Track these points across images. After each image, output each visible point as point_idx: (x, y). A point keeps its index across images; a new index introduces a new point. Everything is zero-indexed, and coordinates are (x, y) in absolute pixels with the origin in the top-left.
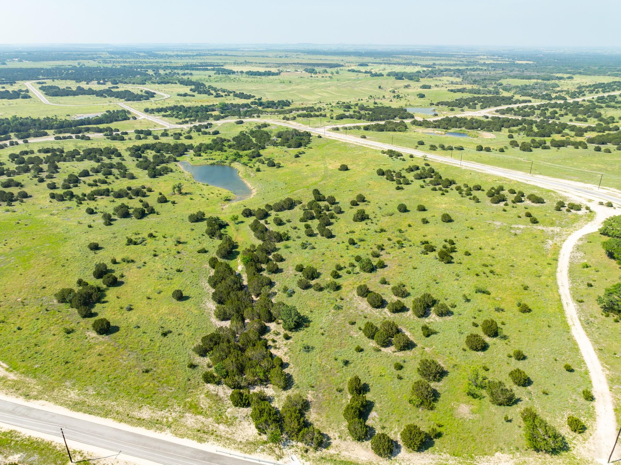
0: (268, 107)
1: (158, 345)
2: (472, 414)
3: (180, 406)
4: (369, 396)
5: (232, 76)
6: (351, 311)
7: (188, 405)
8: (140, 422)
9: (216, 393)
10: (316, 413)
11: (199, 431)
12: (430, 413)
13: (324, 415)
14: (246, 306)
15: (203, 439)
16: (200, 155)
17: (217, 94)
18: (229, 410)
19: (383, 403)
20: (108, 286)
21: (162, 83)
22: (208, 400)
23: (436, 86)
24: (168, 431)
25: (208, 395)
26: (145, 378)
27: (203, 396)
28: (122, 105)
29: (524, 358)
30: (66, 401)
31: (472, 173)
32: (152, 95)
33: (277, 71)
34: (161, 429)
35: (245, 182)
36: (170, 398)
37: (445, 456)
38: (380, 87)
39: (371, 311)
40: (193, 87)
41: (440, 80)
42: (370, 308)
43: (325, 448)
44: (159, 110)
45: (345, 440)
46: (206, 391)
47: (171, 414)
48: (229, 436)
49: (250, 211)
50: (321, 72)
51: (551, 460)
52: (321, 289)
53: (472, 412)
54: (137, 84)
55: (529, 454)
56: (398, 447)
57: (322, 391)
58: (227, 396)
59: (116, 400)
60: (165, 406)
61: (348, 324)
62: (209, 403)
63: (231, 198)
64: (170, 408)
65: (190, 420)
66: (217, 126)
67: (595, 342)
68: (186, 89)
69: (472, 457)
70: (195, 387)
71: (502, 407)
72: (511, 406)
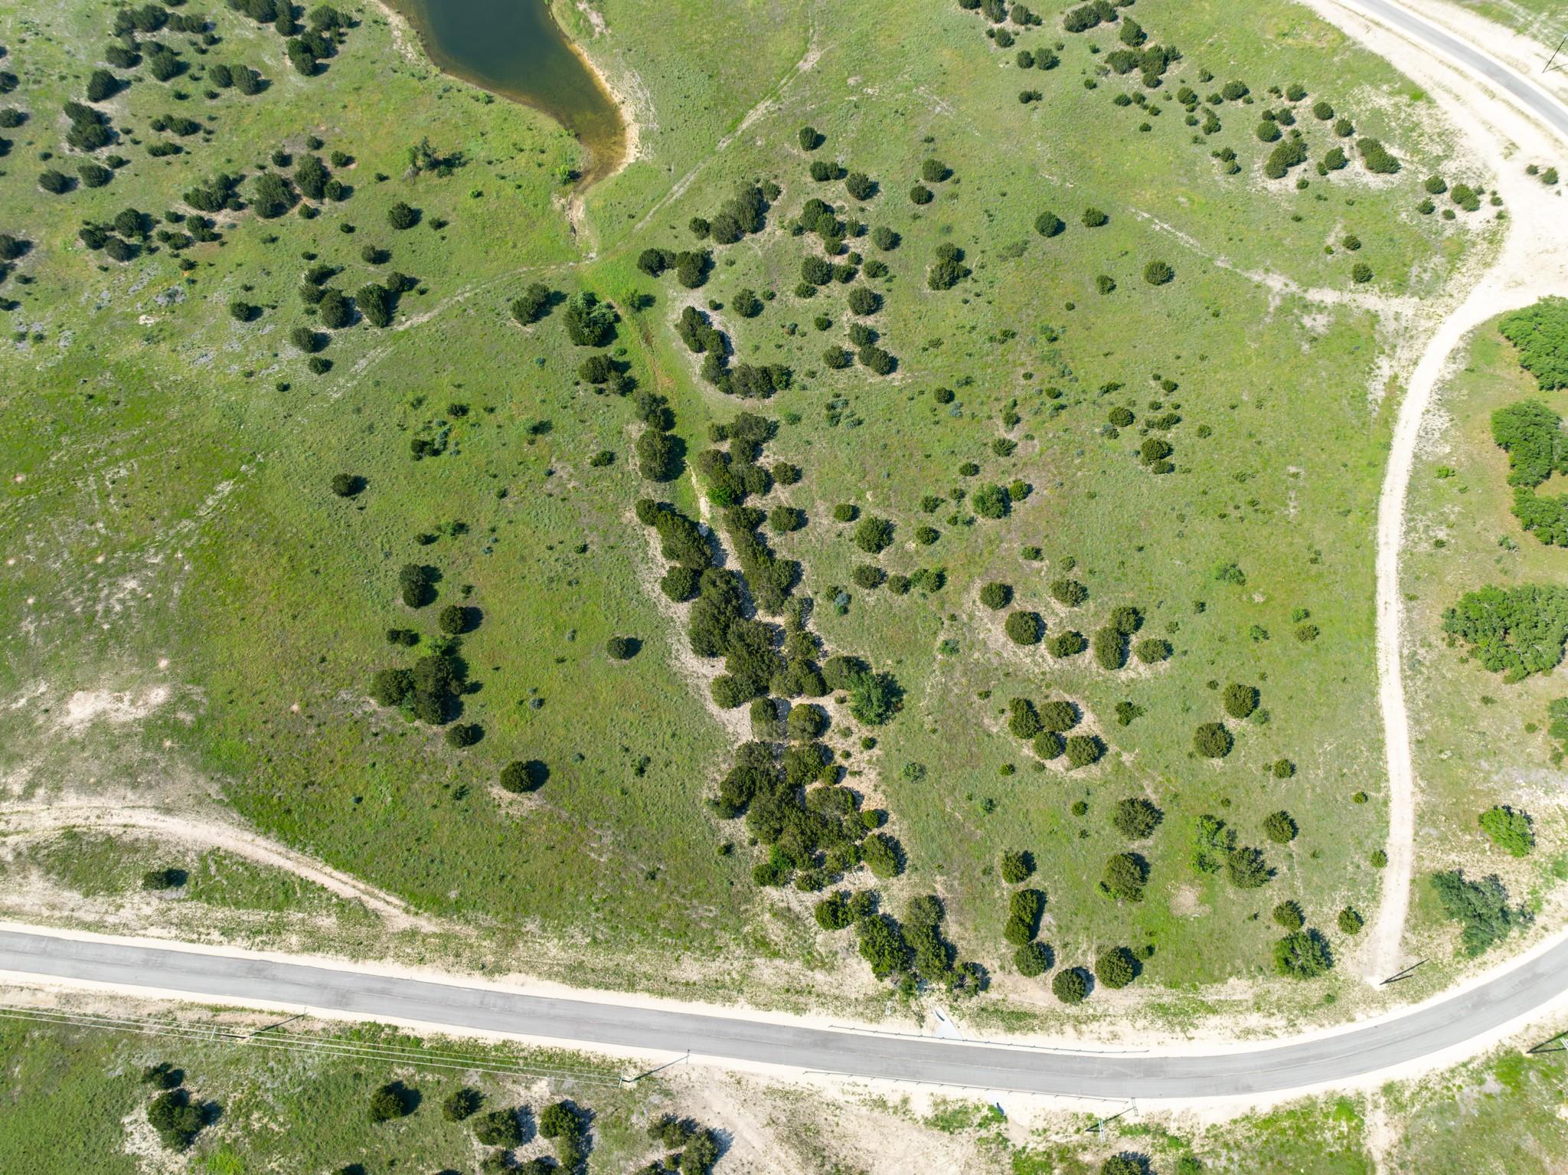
2: (1199, 905)
3: (739, 945)
6: (976, 655)
7: (751, 940)
8: (688, 990)
9: (785, 904)
10: (956, 922)
11: (788, 991)
12: (1134, 908)
13: (969, 926)
15: (800, 1006)
18: (819, 938)
19: (1060, 892)
20: (454, 632)
22: (780, 924)
24: (742, 1000)
25: (775, 912)
26: (656, 892)
27: (767, 916)
29: (1291, 771)
30: (551, 966)
34: (730, 999)
36: (716, 932)
37: (1157, 988)
39: (1014, 653)
42: (1011, 644)
43: (983, 990)
45: (1010, 972)
46: (767, 905)
47: (732, 964)
48: (837, 992)
51: (1304, 986)
52: (905, 586)
53: (1199, 901)
55: (1275, 978)
56: (1090, 980)
57: (957, 874)
58: (807, 908)
59: (631, 949)
60: (715, 950)
61: (976, 698)
62: (782, 930)
63: (576, 167)
64: (724, 950)
65: (767, 970)
69: (1196, 988)
70: (748, 899)
71: (1244, 889)
72: (1258, 886)
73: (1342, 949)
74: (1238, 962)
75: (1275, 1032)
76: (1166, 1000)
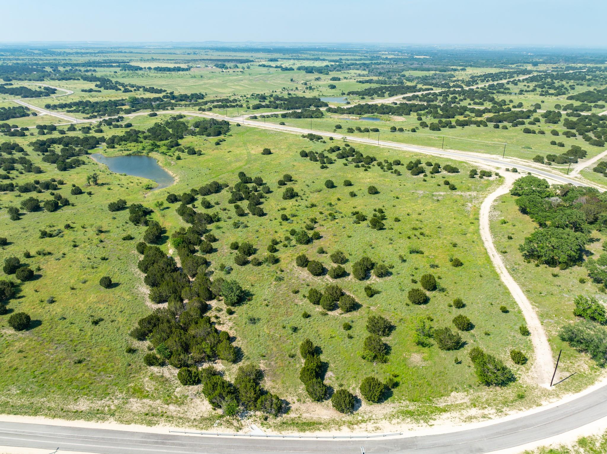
0: (181, 100)
1: (89, 334)
2: (424, 361)
3: (122, 392)
4: (323, 358)
5: (140, 72)
6: (293, 281)
7: (131, 390)
8: (78, 415)
9: (161, 374)
10: (271, 380)
11: (147, 414)
12: (384, 366)
13: (279, 381)
14: (183, 287)
15: (153, 422)
16: (114, 147)
17: (125, 89)
18: (178, 390)
19: (337, 362)
20: (23, 280)
21: (63, 79)
22: (154, 383)
23: (345, 78)
24: (112, 419)
25: (153, 377)
26: (78, 369)
27: (147, 379)
28: (19, 101)
29: (464, 306)
31: (390, 151)
32: (54, 91)
33: (187, 67)
34: (103, 419)
35: (166, 170)
36: (109, 386)
37: (404, 403)
38: (292, 80)
39: (312, 279)
40: (98, 83)
41: (348, 73)
42: (311, 276)
43: (285, 413)
44: (62, 106)
45: (304, 402)
46: (149, 374)
47: (113, 402)
48: (182, 416)
49: (175, 196)
50: (232, 67)
51: (502, 391)
52: (260, 264)
53: (424, 360)
54: (34, 80)
55: (481, 389)
56: (358, 401)
57: (274, 359)
58: (174, 376)
59: (46, 395)
60: (105, 394)
61: (292, 294)
62: (154, 386)
63: (153, 187)
64: (111, 395)
65: (136, 404)
66: (129, 119)
67: (522, 285)
68: (92, 85)
69: (430, 400)
70: (138, 371)
71: (451, 351)
72: (458, 349)
73: (519, 372)
74: (455, 385)
75: (490, 416)
76: (411, 408)
